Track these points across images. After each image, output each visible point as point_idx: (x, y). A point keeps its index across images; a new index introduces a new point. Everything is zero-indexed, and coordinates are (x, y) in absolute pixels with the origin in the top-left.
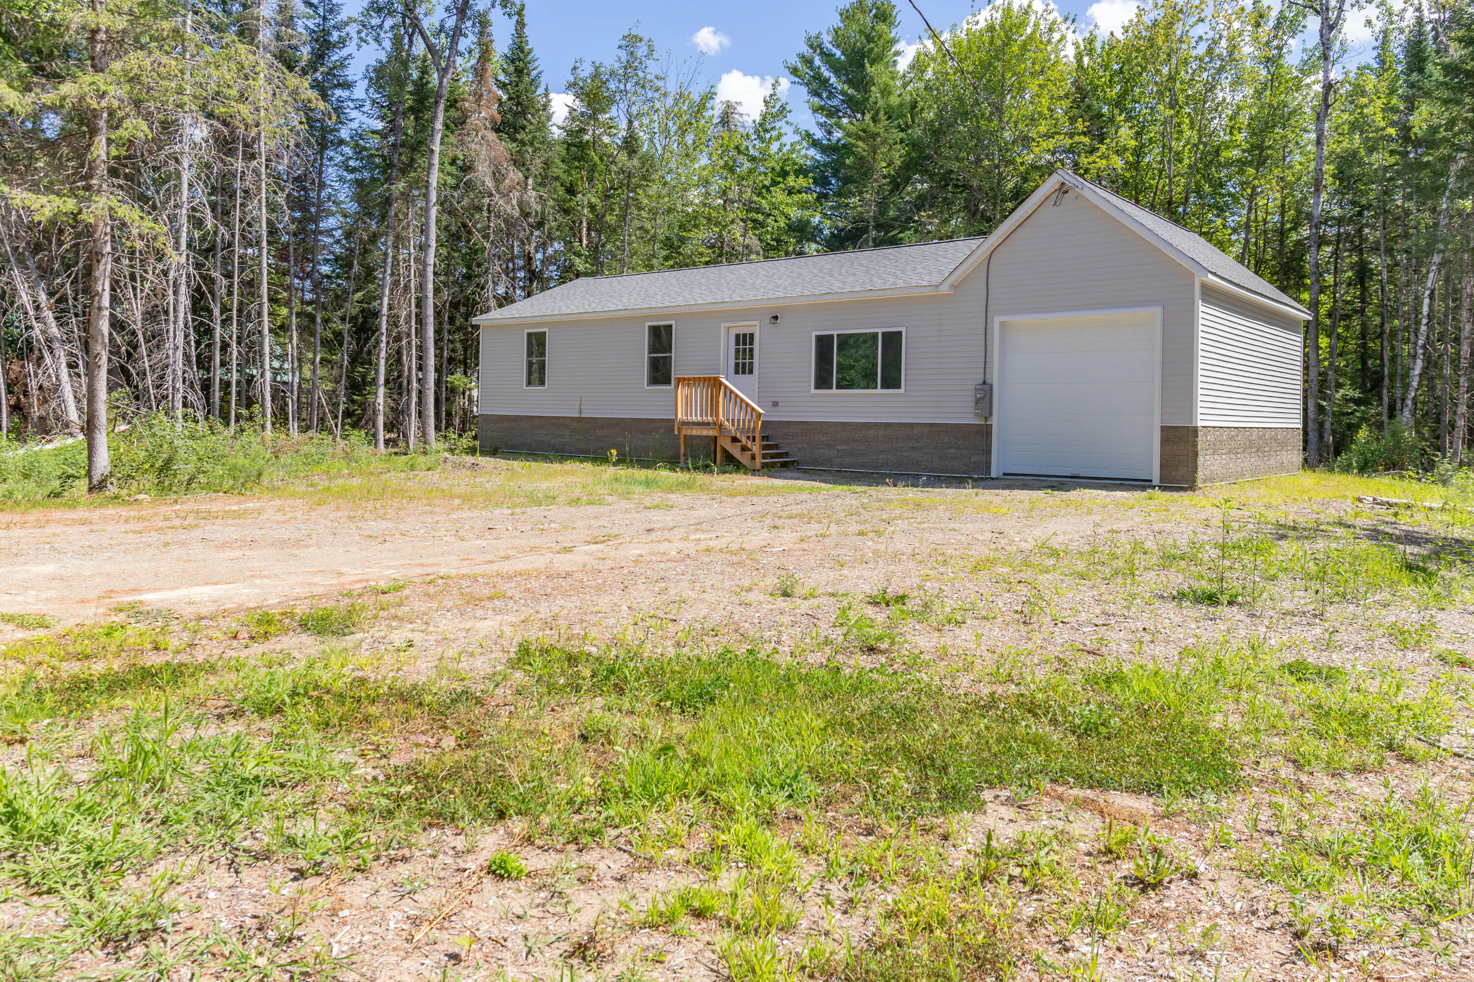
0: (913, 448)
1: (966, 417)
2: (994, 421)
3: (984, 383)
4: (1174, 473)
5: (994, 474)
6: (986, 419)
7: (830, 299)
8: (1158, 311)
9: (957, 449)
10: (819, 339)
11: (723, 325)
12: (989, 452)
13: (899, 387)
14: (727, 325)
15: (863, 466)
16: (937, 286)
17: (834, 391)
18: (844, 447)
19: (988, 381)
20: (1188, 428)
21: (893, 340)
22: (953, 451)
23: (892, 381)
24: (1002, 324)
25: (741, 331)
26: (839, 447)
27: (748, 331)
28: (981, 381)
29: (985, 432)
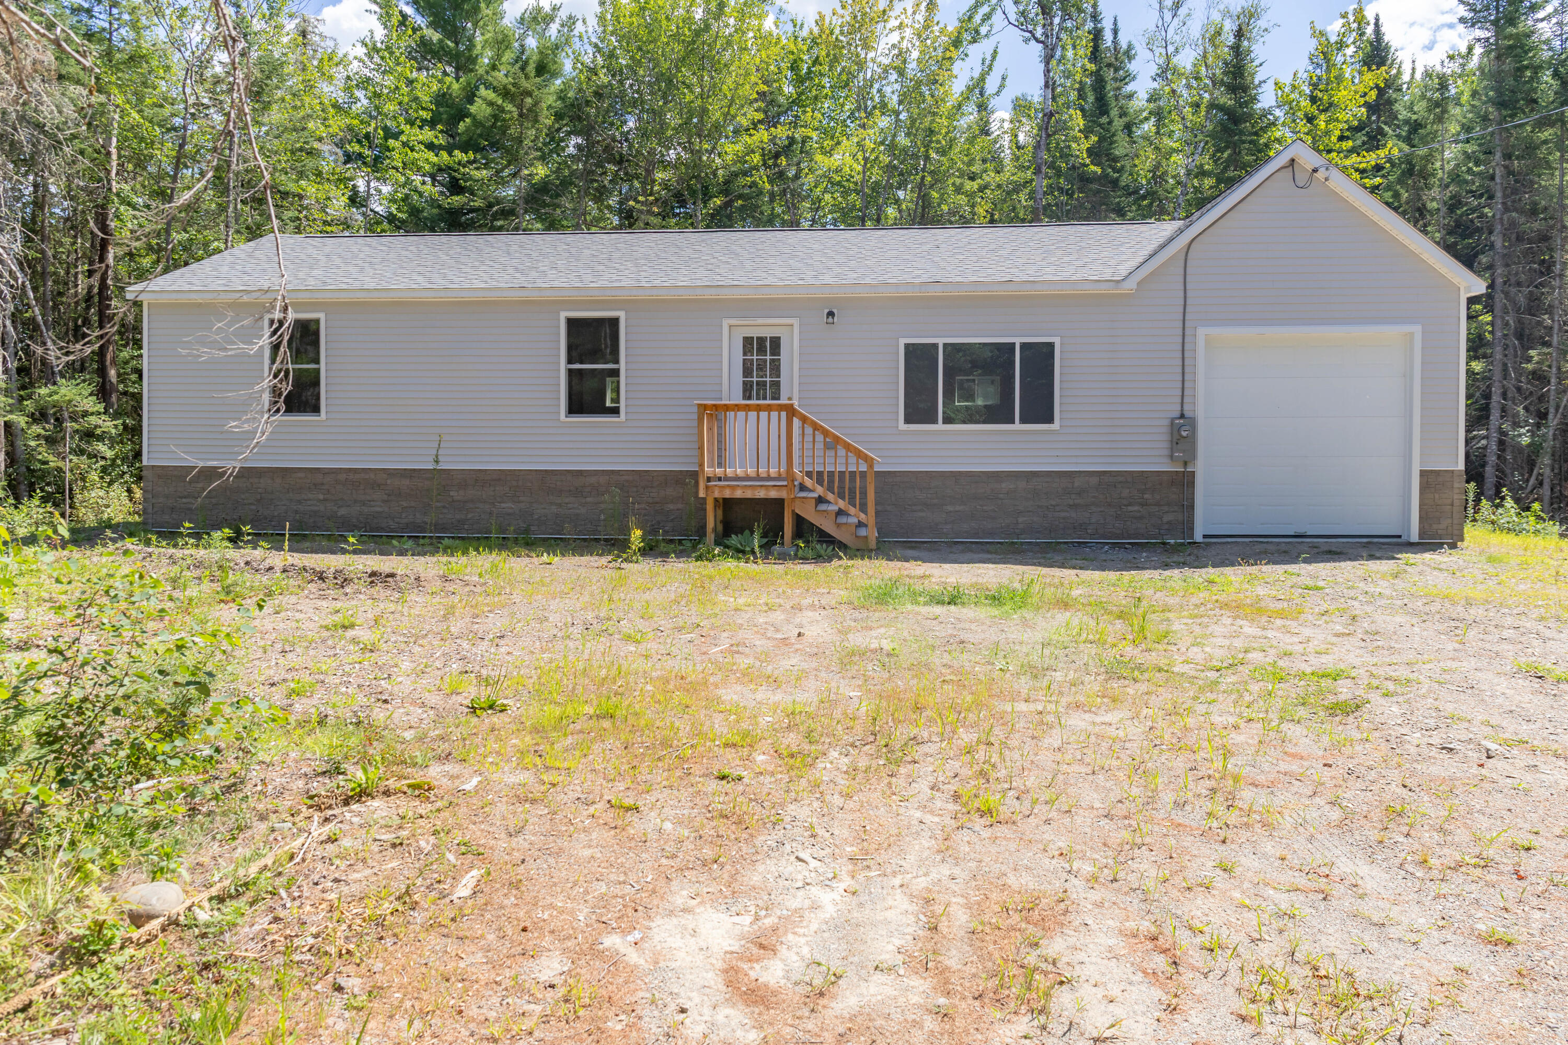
0: (1074, 506)
1: (1154, 460)
2: (1200, 468)
3: (1182, 416)
4: (1435, 526)
5: (1198, 537)
6: (1185, 464)
7: (936, 291)
8: (1416, 330)
9: (1142, 505)
10: (911, 350)
11: (726, 323)
12: (1192, 507)
13: (1050, 421)
14: (733, 322)
15: (991, 534)
16: (1118, 282)
17: (941, 427)
18: (958, 508)
19: (1187, 414)
20: (1452, 471)
21: (1039, 355)
22: (1136, 508)
23: (1039, 410)
24: (1208, 339)
25: (755, 333)
26: (950, 508)
27: (768, 333)
28: (1178, 414)
29: (1183, 483)
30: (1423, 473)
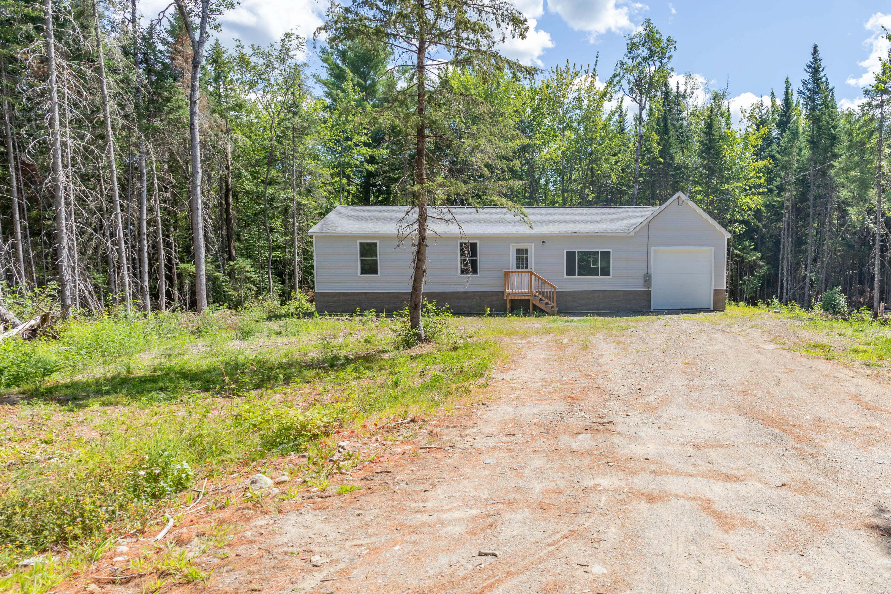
0: (616, 301)
1: (639, 287)
2: (652, 289)
3: (647, 273)
4: (718, 305)
5: (652, 310)
6: (648, 288)
7: (575, 235)
8: (713, 248)
9: (636, 300)
10: (568, 253)
11: (511, 244)
12: (650, 301)
13: (609, 275)
14: (513, 244)
15: (592, 310)
16: (629, 233)
17: (577, 277)
18: (582, 302)
19: (649, 273)
20: (723, 289)
21: (606, 255)
22: (634, 301)
23: (606, 272)
24: (654, 250)
25: (520, 247)
26: (580, 302)
27: (524, 246)
29: (647, 294)
30: (714, 290)
